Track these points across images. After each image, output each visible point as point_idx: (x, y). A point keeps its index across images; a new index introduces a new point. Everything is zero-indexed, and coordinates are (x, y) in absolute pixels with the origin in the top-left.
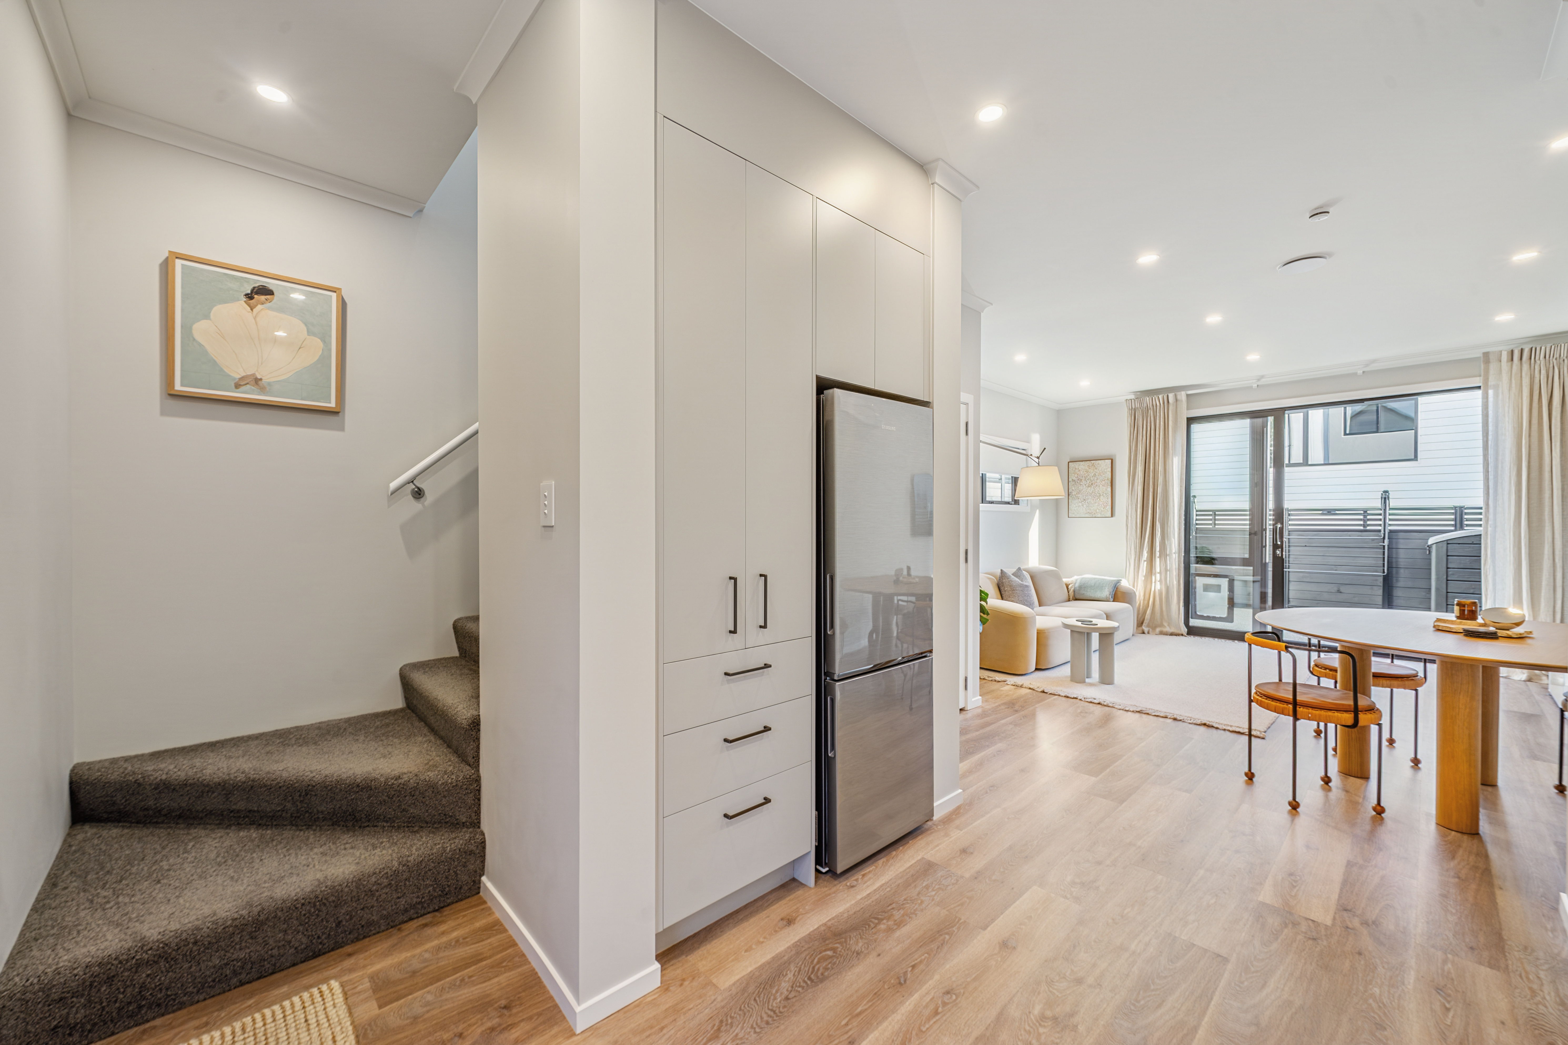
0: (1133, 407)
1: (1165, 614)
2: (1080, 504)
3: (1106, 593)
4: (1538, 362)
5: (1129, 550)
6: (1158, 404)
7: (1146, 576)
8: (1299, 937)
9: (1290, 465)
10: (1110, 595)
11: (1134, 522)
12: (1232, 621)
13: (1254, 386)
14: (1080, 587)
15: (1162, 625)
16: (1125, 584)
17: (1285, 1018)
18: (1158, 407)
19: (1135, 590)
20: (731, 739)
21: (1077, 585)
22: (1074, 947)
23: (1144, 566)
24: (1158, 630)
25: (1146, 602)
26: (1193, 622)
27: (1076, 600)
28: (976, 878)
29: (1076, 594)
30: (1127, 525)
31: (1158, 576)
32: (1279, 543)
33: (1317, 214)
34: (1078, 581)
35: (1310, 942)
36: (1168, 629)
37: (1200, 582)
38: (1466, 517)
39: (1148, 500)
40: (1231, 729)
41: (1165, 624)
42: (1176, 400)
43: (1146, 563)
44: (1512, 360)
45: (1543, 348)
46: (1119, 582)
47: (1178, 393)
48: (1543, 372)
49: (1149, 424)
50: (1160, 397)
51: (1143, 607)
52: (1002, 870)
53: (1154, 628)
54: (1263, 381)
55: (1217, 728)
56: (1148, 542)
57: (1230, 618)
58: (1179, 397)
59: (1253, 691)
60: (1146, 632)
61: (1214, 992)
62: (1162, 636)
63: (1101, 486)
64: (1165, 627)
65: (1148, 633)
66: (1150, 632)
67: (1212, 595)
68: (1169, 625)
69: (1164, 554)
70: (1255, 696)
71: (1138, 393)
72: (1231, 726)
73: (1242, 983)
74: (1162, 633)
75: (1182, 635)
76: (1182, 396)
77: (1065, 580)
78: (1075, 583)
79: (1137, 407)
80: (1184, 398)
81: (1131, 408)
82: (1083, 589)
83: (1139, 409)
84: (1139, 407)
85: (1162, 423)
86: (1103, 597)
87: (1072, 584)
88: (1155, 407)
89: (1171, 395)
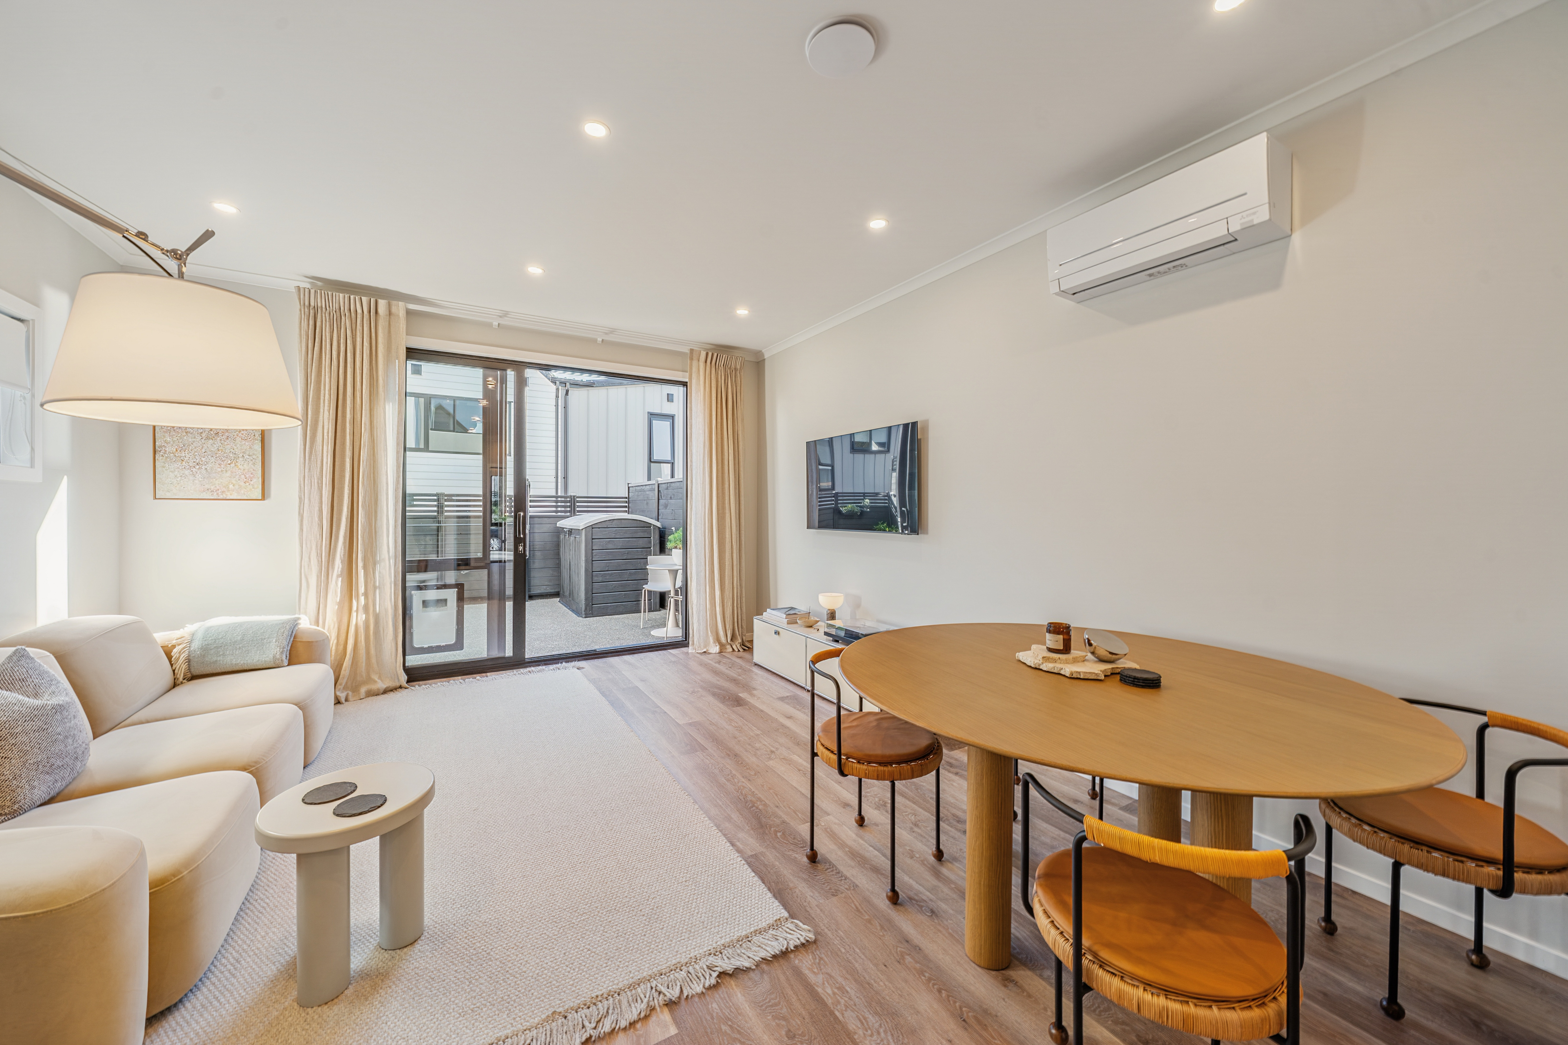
0: (312, 304)
1: (374, 660)
3: (274, 650)
4: (720, 368)
5: (305, 559)
6: (359, 311)
7: (340, 604)
10: (282, 653)
11: (317, 509)
12: (462, 648)
14: (205, 649)
15: (369, 680)
16: (305, 623)
18: (359, 316)
19: (325, 631)
21: (196, 645)
23: (336, 585)
24: (363, 690)
25: (341, 648)
26: (414, 660)
27: (194, 678)
29: (192, 663)
30: (301, 516)
31: (362, 599)
32: (522, 536)
34: (199, 635)
36: (381, 685)
37: (417, 597)
39: (343, 470)
41: (375, 677)
42: (390, 314)
43: (340, 579)
44: (706, 362)
45: (723, 356)
46: (295, 623)
47: (394, 303)
49: (342, 341)
50: (364, 299)
51: (337, 657)
53: (355, 689)
54: (505, 321)
56: (344, 543)
57: (459, 645)
58: (394, 310)
60: (343, 700)
62: (370, 698)
64: (375, 682)
65: (346, 700)
66: (350, 698)
67: (434, 614)
68: (380, 678)
69: (371, 562)
71: (319, 283)
74: (371, 694)
75: (401, 687)
76: (400, 308)
77: (161, 637)
78: (191, 642)
79: (319, 305)
80: (402, 313)
81: (307, 303)
82: (212, 652)
83: (324, 310)
84: (324, 306)
85: (366, 344)
86: (265, 661)
87: (181, 647)
88: (353, 315)
89: (382, 303)
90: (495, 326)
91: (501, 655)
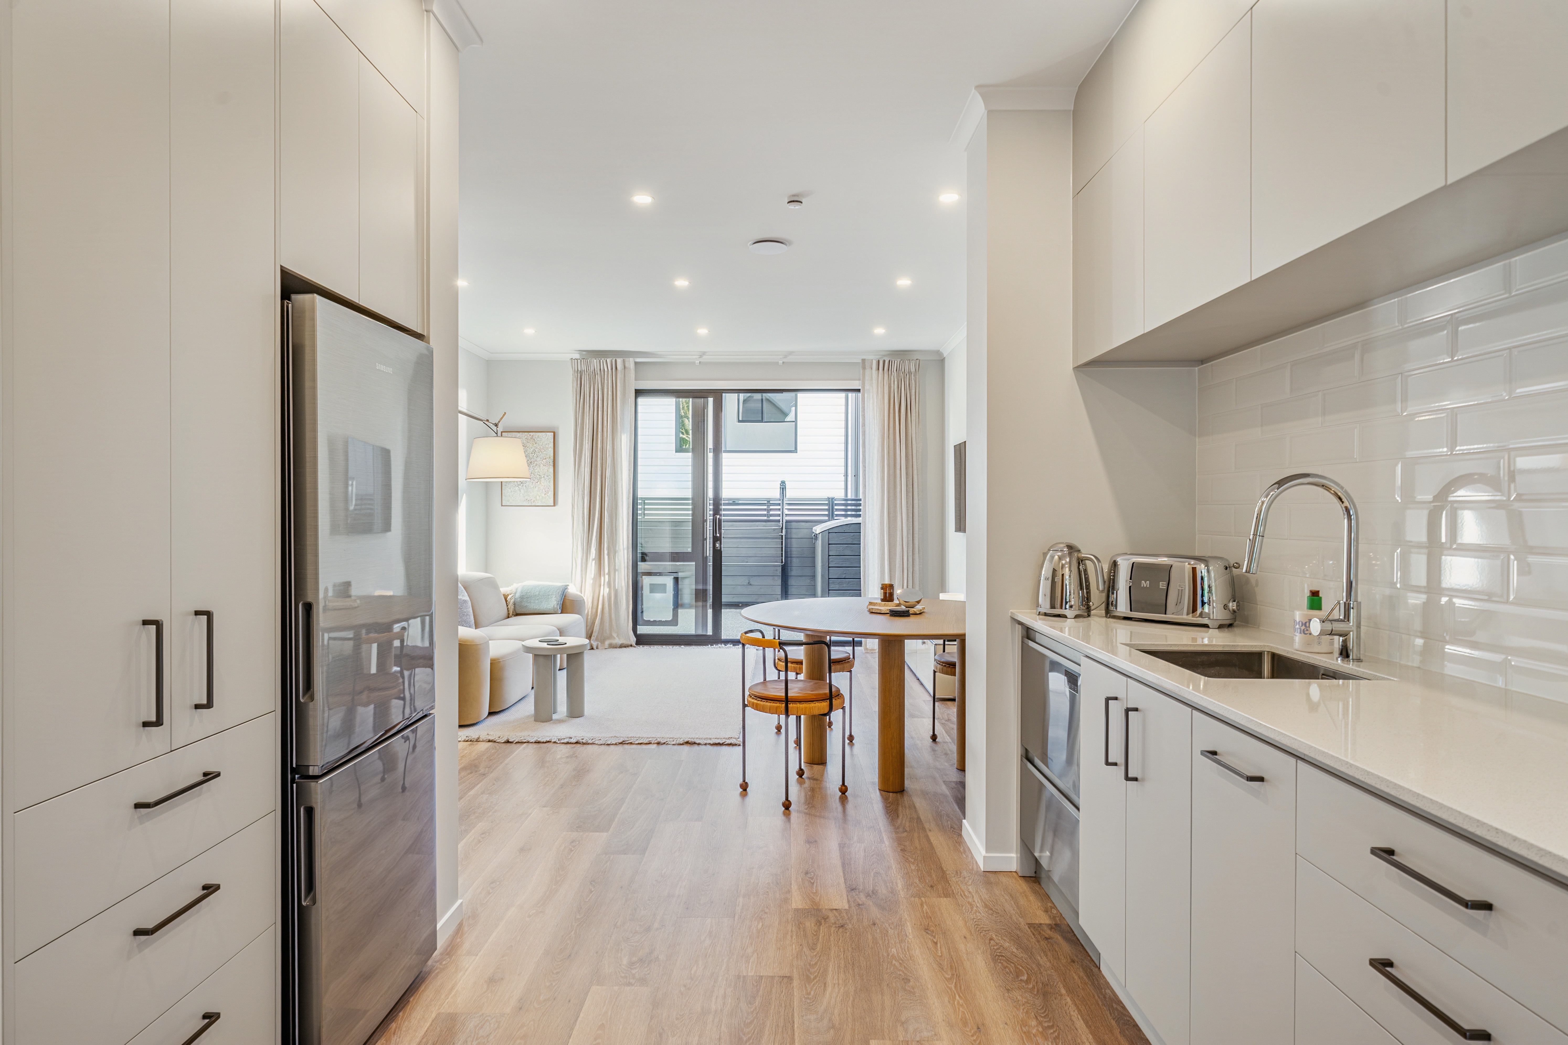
0: (579, 369)
1: (614, 623)
2: (517, 488)
3: (553, 603)
4: (893, 373)
5: (575, 547)
6: (606, 369)
7: (594, 579)
8: (833, 929)
9: (726, 451)
10: (558, 604)
11: (581, 512)
12: (676, 624)
13: (697, 362)
14: (522, 597)
15: (610, 637)
16: (573, 590)
17: (849, 1010)
18: (606, 373)
19: (582, 595)
20: (150, 925)
21: (518, 595)
22: (661, 1035)
23: (592, 566)
24: (607, 643)
25: (594, 610)
26: (642, 630)
27: (517, 615)
28: (520, 1009)
29: (517, 607)
30: (573, 517)
31: (607, 577)
32: (718, 535)
33: (794, 201)
34: (519, 590)
35: (841, 930)
36: (618, 641)
37: (646, 581)
38: (836, 507)
39: (596, 485)
40: (712, 742)
41: (615, 635)
42: (625, 367)
43: (594, 562)
44: (878, 369)
45: (896, 361)
46: (566, 588)
47: (627, 359)
48: (896, 383)
49: (596, 393)
50: (609, 360)
51: (591, 617)
52: (548, 984)
53: (603, 642)
54: (705, 358)
55: (699, 744)
56: (596, 536)
57: (674, 622)
58: (627, 364)
59: (747, 693)
60: (595, 647)
61: (793, 1015)
62: (611, 649)
63: (542, 465)
64: (614, 638)
65: (597, 648)
66: (599, 647)
67: (658, 596)
68: (618, 636)
70: (750, 699)
71: (584, 353)
72: (710, 739)
73: (810, 994)
74: (612, 646)
75: (631, 646)
76: (630, 363)
77: (503, 590)
78: (515, 593)
79: (583, 369)
80: (632, 366)
81: (576, 370)
82: (525, 600)
83: (586, 372)
84: (585, 370)
85: (610, 393)
86: (550, 609)
87: (512, 595)
88: (602, 373)
89: (619, 361)
90: (697, 363)
91: (704, 633)
